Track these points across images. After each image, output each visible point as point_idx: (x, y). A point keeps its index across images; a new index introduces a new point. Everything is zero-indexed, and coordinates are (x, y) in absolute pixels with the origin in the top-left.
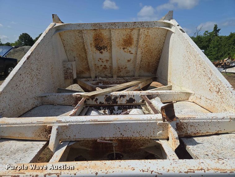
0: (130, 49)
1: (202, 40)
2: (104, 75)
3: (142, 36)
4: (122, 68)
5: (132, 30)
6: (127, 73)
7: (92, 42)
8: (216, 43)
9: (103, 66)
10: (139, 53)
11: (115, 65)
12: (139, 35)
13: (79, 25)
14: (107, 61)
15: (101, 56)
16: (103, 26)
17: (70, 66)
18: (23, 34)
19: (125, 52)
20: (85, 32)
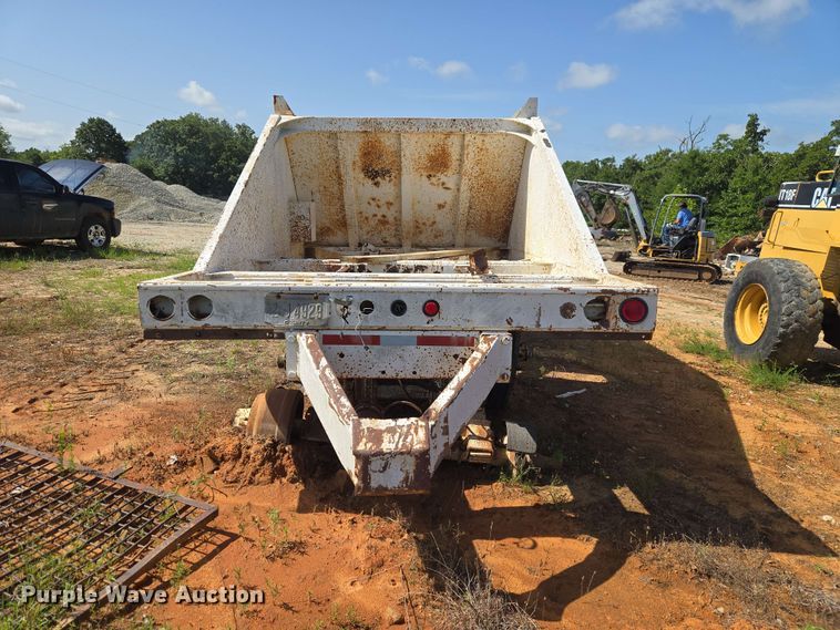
0: (443, 179)
1: (705, 165)
2: (380, 241)
3: (471, 151)
4: (424, 224)
5: (449, 135)
6: (436, 237)
7: (357, 158)
8: (749, 175)
9: (379, 217)
10: (464, 188)
11: (407, 216)
12: (463, 147)
13: (331, 121)
14: (389, 204)
15: (375, 192)
16: (384, 125)
17: (304, 212)
18: (91, 120)
19: (432, 184)
20: (343, 136)
